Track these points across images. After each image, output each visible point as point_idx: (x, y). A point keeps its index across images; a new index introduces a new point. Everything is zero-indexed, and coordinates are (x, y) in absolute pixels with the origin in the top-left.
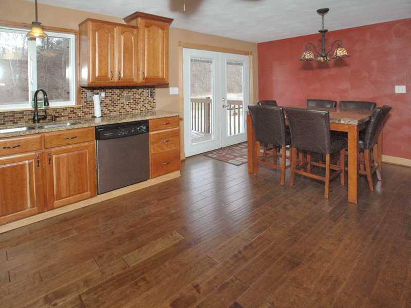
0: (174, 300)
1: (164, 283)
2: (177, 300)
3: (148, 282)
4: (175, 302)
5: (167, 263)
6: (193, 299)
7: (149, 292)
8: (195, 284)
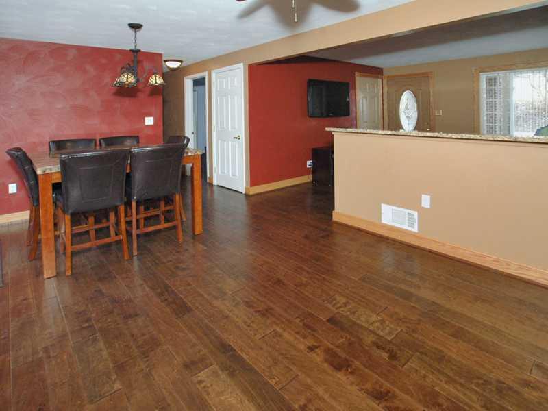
0: (332, 368)
1: (309, 381)
2: (331, 364)
3: (309, 401)
4: (334, 367)
5: (272, 382)
6: (328, 351)
7: (326, 397)
8: (307, 350)
